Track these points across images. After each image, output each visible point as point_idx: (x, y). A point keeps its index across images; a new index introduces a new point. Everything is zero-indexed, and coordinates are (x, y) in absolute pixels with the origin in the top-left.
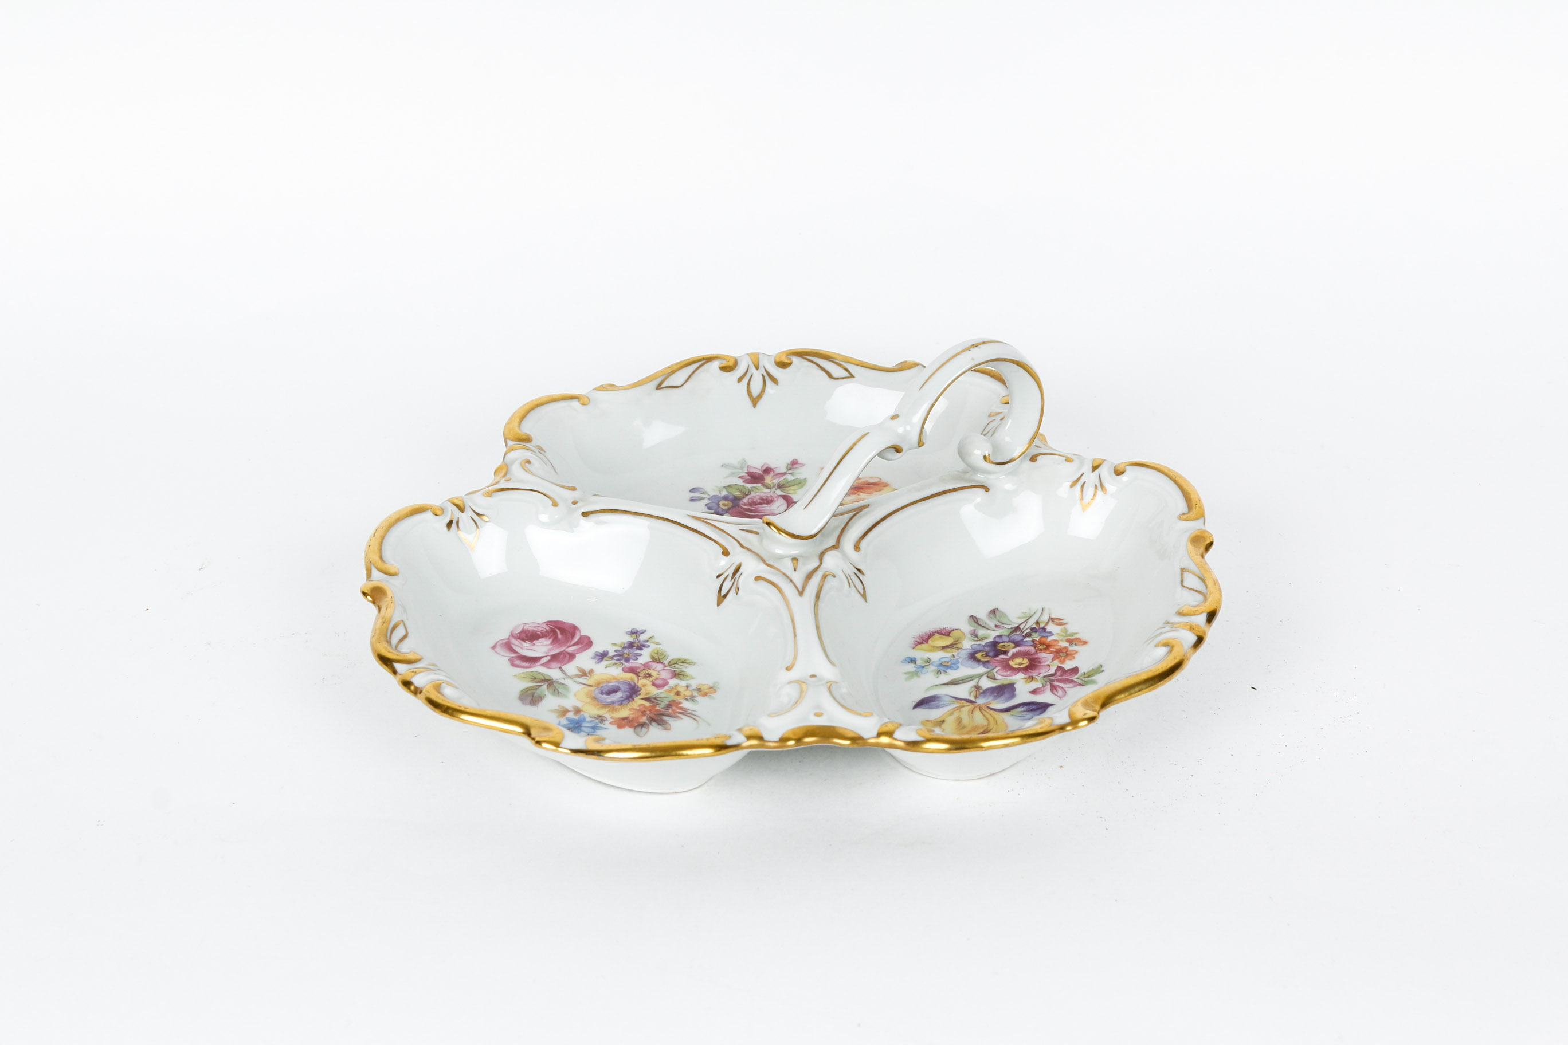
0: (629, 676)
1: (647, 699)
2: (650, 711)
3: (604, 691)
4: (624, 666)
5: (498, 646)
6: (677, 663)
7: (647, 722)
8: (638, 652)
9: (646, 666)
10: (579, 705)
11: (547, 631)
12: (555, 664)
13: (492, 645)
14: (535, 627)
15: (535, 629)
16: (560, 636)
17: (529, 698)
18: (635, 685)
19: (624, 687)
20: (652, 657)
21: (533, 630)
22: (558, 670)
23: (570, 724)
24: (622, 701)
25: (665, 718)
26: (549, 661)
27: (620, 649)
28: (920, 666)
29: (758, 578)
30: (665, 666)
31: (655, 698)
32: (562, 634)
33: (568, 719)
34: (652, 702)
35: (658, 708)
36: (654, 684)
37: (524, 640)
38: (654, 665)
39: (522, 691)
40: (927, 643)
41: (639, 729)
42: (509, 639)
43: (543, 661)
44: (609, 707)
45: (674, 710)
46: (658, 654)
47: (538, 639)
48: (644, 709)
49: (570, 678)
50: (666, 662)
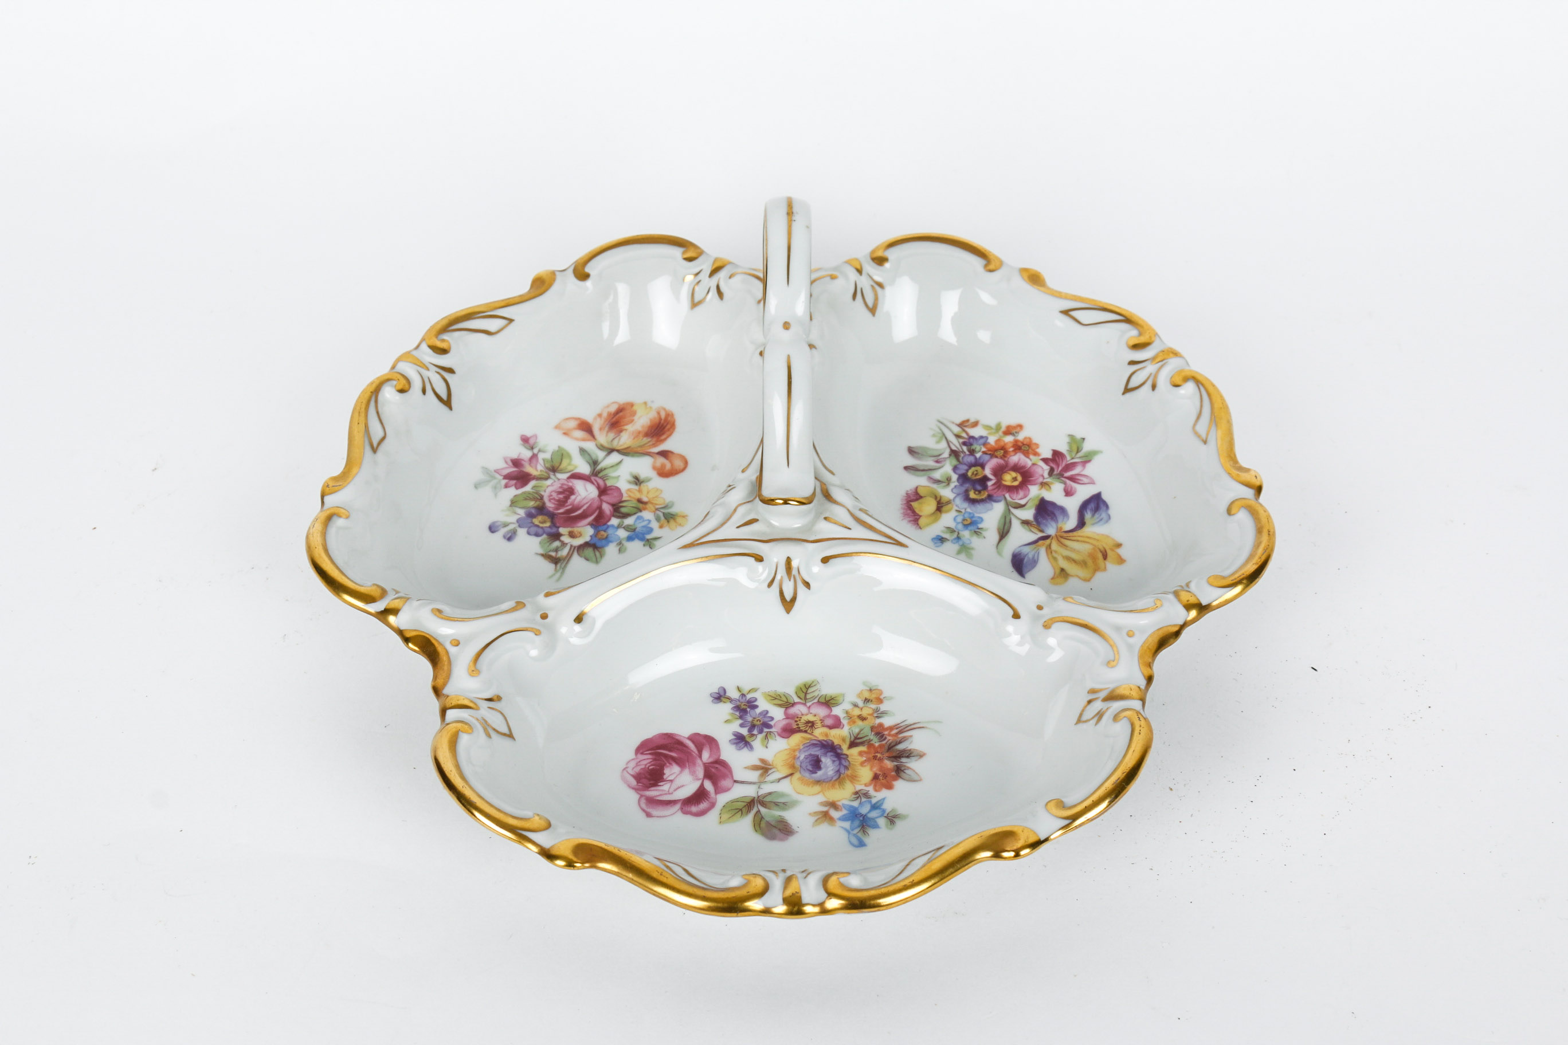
0: (796, 739)
1: (853, 745)
2: (878, 752)
3: (811, 769)
4: (776, 734)
5: (649, 810)
6: (806, 694)
7: (896, 763)
8: (758, 711)
9: (788, 716)
10: (821, 798)
11: (654, 760)
12: (725, 783)
13: (643, 815)
14: (637, 765)
15: (643, 767)
16: (673, 754)
17: (776, 831)
18: (819, 741)
19: (817, 751)
20: (780, 706)
21: (642, 769)
22: (736, 785)
23: (853, 821)
24: (840, 764)
25: (901, 747)
26: (715, 784)
27: (740, 721)
28: (955, 539)
29: (825, 560)
30: (805, 704)
31: (856, 738)
32: (670, 751)
33: (843, 819)
34: (862, 744)
35: (877, 744)
36: (830, 727)
37: (655, 785)
38: (793, 711)
39: (756, 831)
40: (920, 516)
41: (902, 774)
42: (642, 796)
43: (708, 786)
44: (844, 779)
45: (889, 735)
46: (776, 699)
47: (664, 774)
48: (871, 756)
49: (760, 782)
50: (797, 700)
